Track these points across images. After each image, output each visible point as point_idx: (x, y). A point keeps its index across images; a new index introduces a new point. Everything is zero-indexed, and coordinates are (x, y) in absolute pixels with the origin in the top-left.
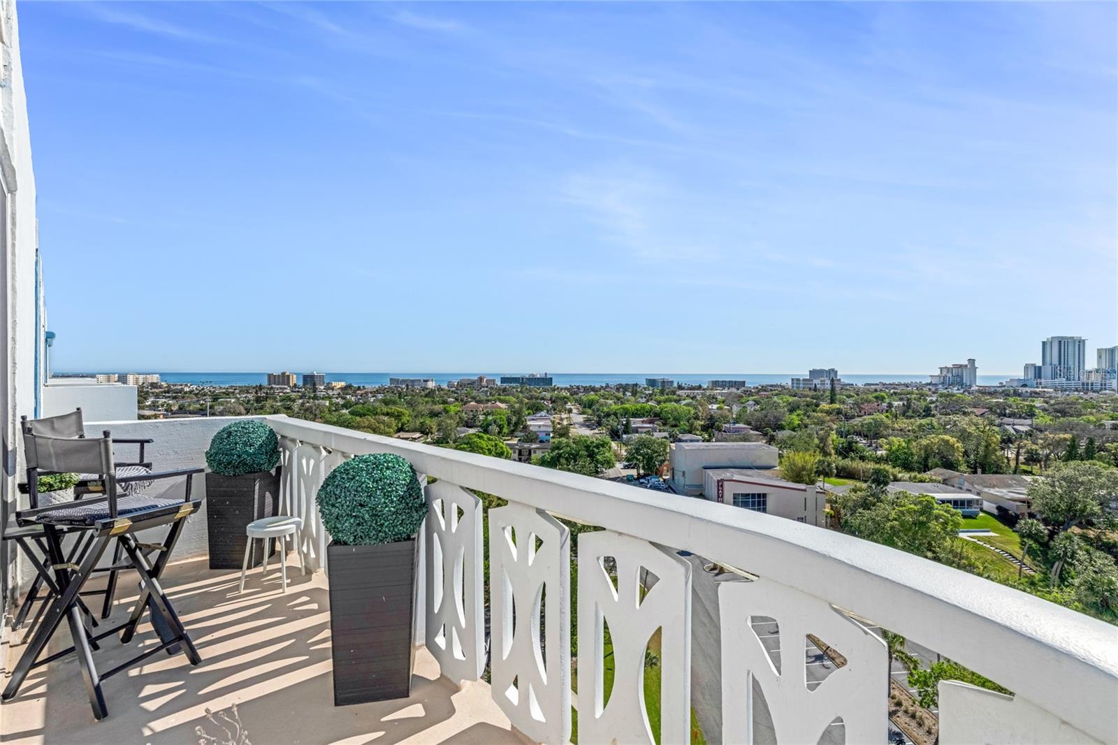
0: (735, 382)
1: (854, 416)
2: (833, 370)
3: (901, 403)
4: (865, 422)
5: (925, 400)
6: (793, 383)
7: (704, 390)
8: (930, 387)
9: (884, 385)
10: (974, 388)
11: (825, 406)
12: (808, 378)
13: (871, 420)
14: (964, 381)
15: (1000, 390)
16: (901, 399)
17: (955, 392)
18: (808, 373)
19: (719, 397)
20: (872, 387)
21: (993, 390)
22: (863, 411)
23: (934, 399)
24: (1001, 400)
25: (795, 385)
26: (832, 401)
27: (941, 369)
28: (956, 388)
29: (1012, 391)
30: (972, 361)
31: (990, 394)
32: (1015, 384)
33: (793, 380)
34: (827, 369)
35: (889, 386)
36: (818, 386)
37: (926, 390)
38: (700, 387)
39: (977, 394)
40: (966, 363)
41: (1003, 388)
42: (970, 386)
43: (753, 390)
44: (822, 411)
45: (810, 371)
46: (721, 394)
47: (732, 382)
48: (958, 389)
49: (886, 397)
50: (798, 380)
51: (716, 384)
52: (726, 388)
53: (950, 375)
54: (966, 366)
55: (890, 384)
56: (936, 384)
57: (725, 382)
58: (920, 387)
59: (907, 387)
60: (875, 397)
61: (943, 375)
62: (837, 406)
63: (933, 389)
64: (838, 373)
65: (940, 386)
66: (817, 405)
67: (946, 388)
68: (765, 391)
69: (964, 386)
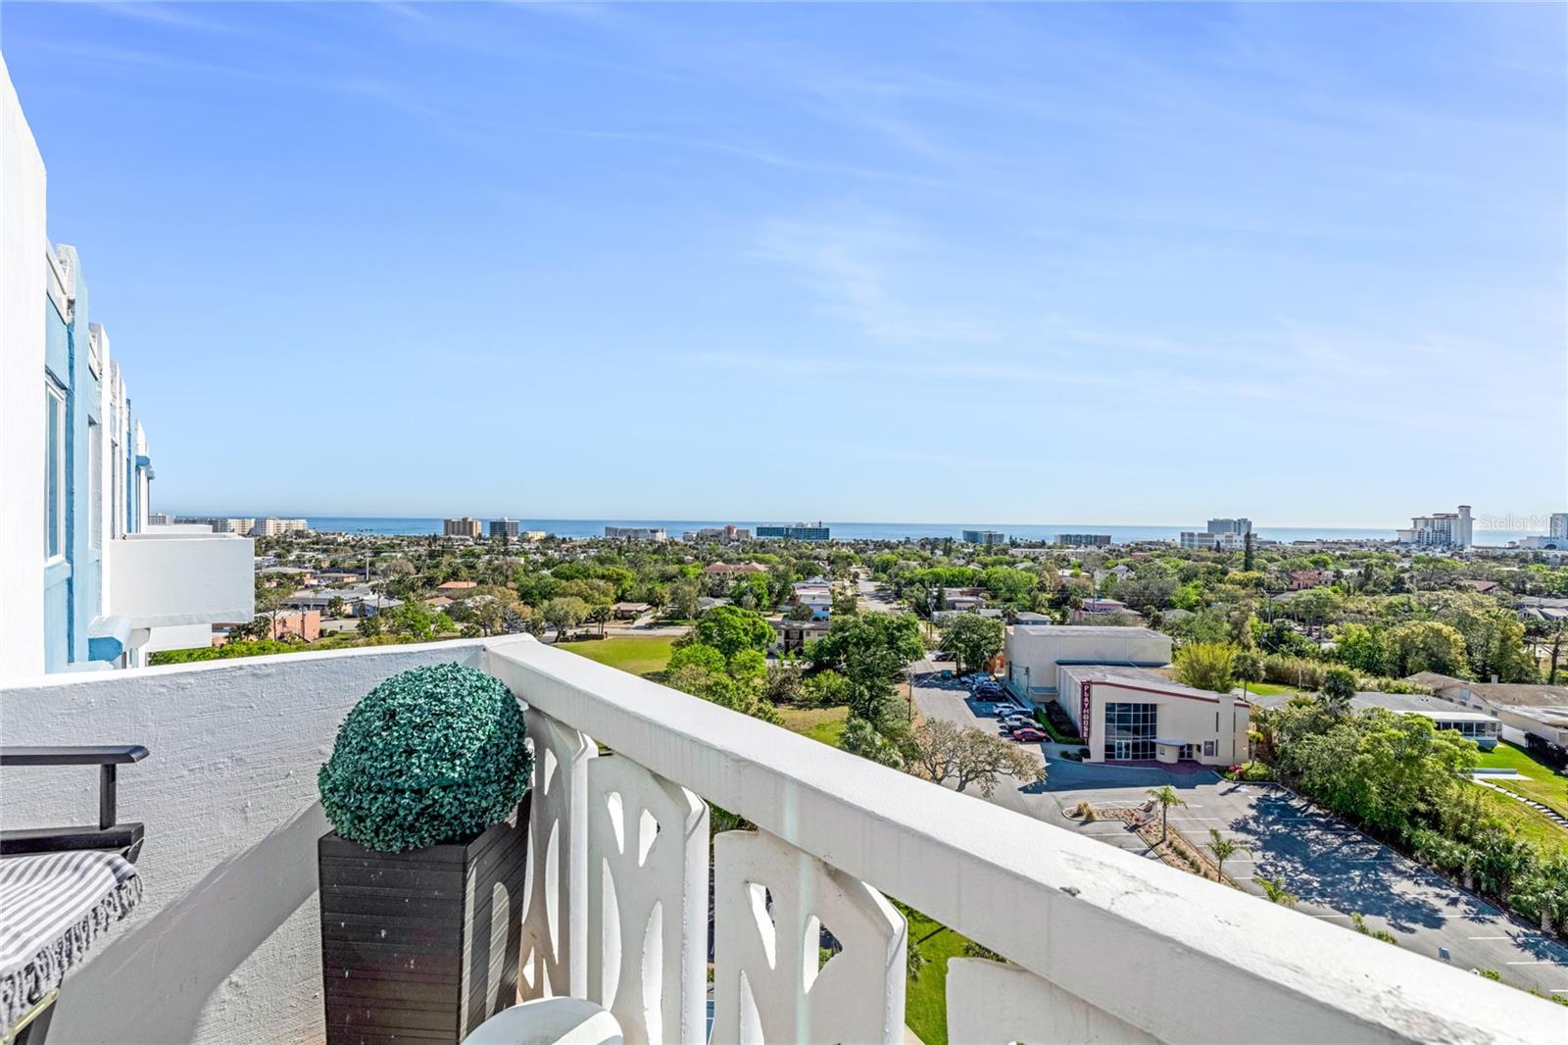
0: (1096, 536)
1: (1282, 589)
2: (1245, 521)
3: (1355, 571)
4: (1302, 599)
5: (1392, 567)
6: (1182, 540)
7: (1049, 548)
8: (1398, 547)
9: (1324, 543)
10: (1468, 549)
11: (1236, 573)
12: (1206, 532)
13: (1311, 597)
14: (1452, 540)
15: (1512, 553)
16: (1353, 566)
17: (1438, 555)
18: (1206, 525)
19: (1073, 560)
20: (1306, 546)
21: (1499, 552)
22: (1295, 583)
23: (1407, 565)
24: (1515, 569)
25: (1186, 542)
26: (1248, 567)
27: (1415, 520)
28: (1439, 550)
29: (1531, 556)
30: (1465, 509)
31: (1495, 558)
32: (1535, 545)
33: (1183, 534)
34: (1235, 520)
35: (1333, 546)
36: (1222, 544)
37: (1391, 552)
38: (1043, 544)
39: (1474, 560)
40: (1457, 511)
41: (1517, 551)
42: (1462, 547)
43: (1122, 550)
44: (1232, 582)
45: (1209, 522)
46: (1076, 555)
47: (1091, 536)
48: (1443, 552)
49: (1330, 561)
50: (1191, 535)
51: (1067, 540)
52: (1083, 546)
53: (1429, 529)
54: (1456, 516)
55: (1333, 542)
56: (1407, 543)
57: (1081, 536)
58: (1381, 547)
59: (1361, 546)
60: (1311, 562)
61: (1419, 529)
62: (1254, 574)
63: (1403, 551)
64: (1253, 526)
65: (1414, 546)
66: (1225, 573)
67: (1424, 550)
68: (1141, 550)
69: (1452, 546)
